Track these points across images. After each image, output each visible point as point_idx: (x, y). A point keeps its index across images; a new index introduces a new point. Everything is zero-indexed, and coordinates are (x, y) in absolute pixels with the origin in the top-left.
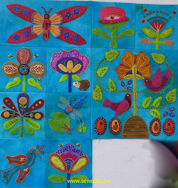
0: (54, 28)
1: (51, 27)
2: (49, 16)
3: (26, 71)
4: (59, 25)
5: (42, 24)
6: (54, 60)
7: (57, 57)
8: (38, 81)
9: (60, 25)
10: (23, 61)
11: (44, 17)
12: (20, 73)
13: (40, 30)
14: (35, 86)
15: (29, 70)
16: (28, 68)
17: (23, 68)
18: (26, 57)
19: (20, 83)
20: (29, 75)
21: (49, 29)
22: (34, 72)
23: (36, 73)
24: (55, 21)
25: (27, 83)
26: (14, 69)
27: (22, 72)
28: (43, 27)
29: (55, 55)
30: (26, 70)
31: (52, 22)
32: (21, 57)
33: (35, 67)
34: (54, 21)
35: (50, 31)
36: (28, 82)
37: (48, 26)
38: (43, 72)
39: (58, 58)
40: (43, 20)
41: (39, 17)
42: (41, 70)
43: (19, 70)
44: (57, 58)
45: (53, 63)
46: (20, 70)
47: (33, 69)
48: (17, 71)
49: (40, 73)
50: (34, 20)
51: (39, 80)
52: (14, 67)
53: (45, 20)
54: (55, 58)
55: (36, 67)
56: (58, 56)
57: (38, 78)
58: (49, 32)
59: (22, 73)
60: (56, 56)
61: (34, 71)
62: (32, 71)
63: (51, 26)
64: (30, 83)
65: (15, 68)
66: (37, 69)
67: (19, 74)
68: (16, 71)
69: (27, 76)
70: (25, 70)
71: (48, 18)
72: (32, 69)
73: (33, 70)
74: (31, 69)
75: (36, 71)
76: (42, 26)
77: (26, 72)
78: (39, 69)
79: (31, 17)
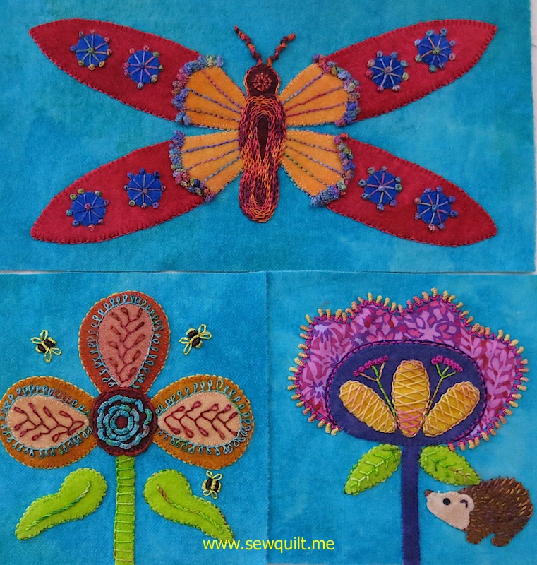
0: (305, 150)
1: (289, 143)
2: (275, 82)
3: (133, 433)
5: (237, 126)
6: (314, 358)
7: (333, 341)
8: (208, 486)
9: (340, 130)
10: (120, 368)
11: (250, 84)
12: (102, 444)
13: (222, 162)
14: (191, 519)
15: (153, 427)
16: (148, 411)
17: (118, 414)
18: (136, 343)
19: (101, 503)
20: (153, 451)
21: (275, 156)
22: (183, 436)
23: (197, 440)
24: (310, 106)
25: (139, 498)
27: (114, 436)
28: (241, 145)
29: (321, 328)
30: (137, 427)
31: (295, 110)
32: (107, 347)
33: (188, 408)
34: (305, 108)
35: (284, 162)
37: (272, 135)
38: (235, 434)
39: (337, 344)
40: (243, 101)
41: (219, 84)
42: (224, 423)
43: (93, 423)
44: (329, 343)
45: (310, 377)
46: (99, 425)
47: (179, 415)
48: (84, 428)
49: (220, 443)
50: (192, 102)
51: (213, 484)
52: (66, 408)
53: (252, 105)
54: (321, 345)
55: (192, 409)
56: (335, 336)
57: (209, 474)
58: (275, 169)
59: (109, 442)
60: (327, 333)
61: (182, 430)
62: (172, 429)
63: (290, 133)
64: (157, 503)
66: (201, 415)
67: (98, 450)
68: (79, 431)
69: (145, 460)
70: (132, 428)
71: (271, 92)
72: (171, 421)
73: (175, 424)
74: (164, 415)
75: (196, 431)
76: (234, 134)
77: (133, 438)
78: (211, 415)
79: (174, 83)
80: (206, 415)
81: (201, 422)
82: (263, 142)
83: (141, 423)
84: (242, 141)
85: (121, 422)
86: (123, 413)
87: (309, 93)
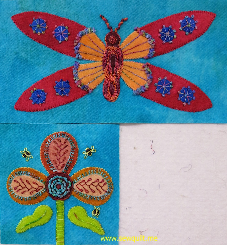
1: (124, 67)
2: (118, 39)
3: (63, 191)
4: (144, 61)
5: (102, 60)
8: (94, 213)
9: (146, 61)
10: (57, 164)
12: (51, 195)
15: (72, 188)
16: (69, 182)
17: (57, 183)
18: (64, 154)
19: (50, 219)
20: (71, 198)
21: (118, 73)
22: (84, 192)
23: (90, 194)
24: (133, 50)
25: (66, 217)
26: (36, 186)
27: (55, 192)
28: (104, 68)
30: (65, 189)
31: (127, 52)
32: (52, 155)
33: (86, 181)
34: (131, 51)
36: (69, 215)
37: (117, 63)
38: (106, 192)
41: (94, 40)
42: (101, 187)
43: (47, 187)
46: (49, 188)
47: (82, 184)
48: (43, 189)
49: (100, 195)
50: (82, 49)
51: (97, 212)
52: (36, 181)
53: (108, 50)
55: (88, 181)
57: (95, 208)
58: (118, 78)
59: (54, 195)
61: (84, 190)
62: (80, 190)
63: (125, 62)
64: (73, 219)
65: (38, 182)
66: (92, 184)
67: (49, 198)
68: (41, 190)
69: (68, 202)
70: (63, 189)
71: (117, 44)
72: (79, 186)
73: (81, 187)
74: (76, 184)
75: (89, 190)
76: (101, 63)
77: (64, 193)
78: (96, 184)
79: (75, 41)
80: (94, 184)
81: (92, 187)
82: (113, 66)
83: (67, 187)
84: (104, 66)
85: (59, 187)
86: (59, 183)
87: (133, 45)
